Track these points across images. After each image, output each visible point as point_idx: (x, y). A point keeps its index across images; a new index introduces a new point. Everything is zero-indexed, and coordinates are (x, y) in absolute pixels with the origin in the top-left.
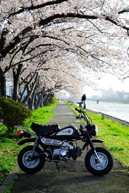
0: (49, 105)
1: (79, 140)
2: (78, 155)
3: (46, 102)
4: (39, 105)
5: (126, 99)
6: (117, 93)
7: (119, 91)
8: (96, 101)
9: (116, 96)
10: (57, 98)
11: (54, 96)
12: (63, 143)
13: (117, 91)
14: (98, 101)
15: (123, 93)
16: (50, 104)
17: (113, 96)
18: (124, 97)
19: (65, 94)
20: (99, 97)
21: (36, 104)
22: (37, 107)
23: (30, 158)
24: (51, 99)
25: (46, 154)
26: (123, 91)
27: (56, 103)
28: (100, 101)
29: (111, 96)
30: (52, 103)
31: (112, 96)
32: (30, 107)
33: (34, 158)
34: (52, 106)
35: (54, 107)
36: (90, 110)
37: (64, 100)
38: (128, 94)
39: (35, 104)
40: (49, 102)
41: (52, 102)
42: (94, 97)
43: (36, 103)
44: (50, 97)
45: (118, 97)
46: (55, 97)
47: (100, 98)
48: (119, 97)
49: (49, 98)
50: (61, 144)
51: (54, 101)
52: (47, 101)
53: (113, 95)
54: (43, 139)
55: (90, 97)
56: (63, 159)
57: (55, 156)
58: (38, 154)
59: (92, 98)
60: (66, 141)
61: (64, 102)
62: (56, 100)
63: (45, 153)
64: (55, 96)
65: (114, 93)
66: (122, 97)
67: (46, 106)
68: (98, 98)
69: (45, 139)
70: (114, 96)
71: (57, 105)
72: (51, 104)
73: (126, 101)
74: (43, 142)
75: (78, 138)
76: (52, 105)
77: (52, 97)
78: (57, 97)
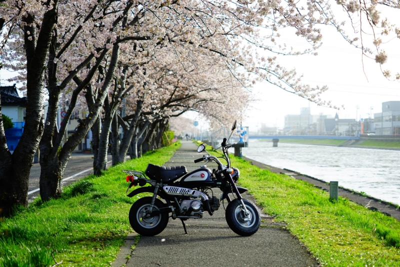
0: (154, 152)
1: (215, 187)
2: (215, 208)
3: (148, 144)
4: (125, 152)
5: (345, 136)
6: (321, 120)
7: (326, 116)
8: (271, 139)
9: (318, 127)
10: (177, 133)
11: (168, 128)
12: (194, 192)
13: (321, 116)
14: (276, 141)
15: (336, 120)
16: (158, 148)
17: (311, 127)
18: (337, 129)
19: (196, 124)
20: (278, 131)
21: (118, 151)
22: (120, 158)
23: (149, 213)
24: (160, 135)
25: (171, 208)
26: (337, 116)
27: (173, 145)
28: (280, 140)
29: (306, 128)
30: (163, 146)
31: (309, 128)
32: (98, 158)
33: (154, 214)
34: (162, 155)
35: (169, 157)
36: (261, 164)
37: (194, 138)
38: (347, 123)
39: (115, 150)
40: (155, 144)
41: (164, 143)
42: (265, 129)
43: (118, 148)
44: (159, 131)
45: (325, 131)
46: (170, 131)
47: (280, 133)
48: (327, 130)
49: (154, 132)
50: (191, 193)
51: (169, 140)
52: (150, 140)
53: (311, 125)
54: (167, 187)
55: (257, 131)
56: (195, 214)
57: (183, 209)
58: (159, 208)
59: (260, 134)
60: (196, 188)
61: (193, 143)
62: (175, 137)
63: (169, 207)
64: (172, 129)
65: (315, 121)
66: (334, 129)
67: (147, 155)
68: (276, 132)
69: (169, 187)
70: (315, 128)
71: (177, 150)
72: (161, 149)
73: (345, 139)
74: (167, 191)
75: (214, 186)
76: (164, 151)
77: (164, 131)
78: (176, 131)
